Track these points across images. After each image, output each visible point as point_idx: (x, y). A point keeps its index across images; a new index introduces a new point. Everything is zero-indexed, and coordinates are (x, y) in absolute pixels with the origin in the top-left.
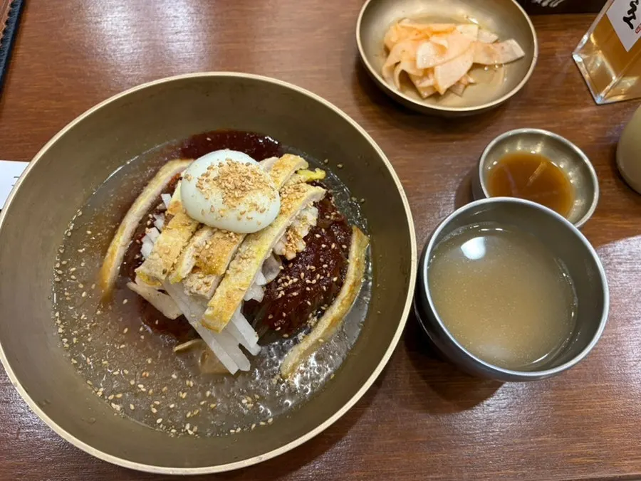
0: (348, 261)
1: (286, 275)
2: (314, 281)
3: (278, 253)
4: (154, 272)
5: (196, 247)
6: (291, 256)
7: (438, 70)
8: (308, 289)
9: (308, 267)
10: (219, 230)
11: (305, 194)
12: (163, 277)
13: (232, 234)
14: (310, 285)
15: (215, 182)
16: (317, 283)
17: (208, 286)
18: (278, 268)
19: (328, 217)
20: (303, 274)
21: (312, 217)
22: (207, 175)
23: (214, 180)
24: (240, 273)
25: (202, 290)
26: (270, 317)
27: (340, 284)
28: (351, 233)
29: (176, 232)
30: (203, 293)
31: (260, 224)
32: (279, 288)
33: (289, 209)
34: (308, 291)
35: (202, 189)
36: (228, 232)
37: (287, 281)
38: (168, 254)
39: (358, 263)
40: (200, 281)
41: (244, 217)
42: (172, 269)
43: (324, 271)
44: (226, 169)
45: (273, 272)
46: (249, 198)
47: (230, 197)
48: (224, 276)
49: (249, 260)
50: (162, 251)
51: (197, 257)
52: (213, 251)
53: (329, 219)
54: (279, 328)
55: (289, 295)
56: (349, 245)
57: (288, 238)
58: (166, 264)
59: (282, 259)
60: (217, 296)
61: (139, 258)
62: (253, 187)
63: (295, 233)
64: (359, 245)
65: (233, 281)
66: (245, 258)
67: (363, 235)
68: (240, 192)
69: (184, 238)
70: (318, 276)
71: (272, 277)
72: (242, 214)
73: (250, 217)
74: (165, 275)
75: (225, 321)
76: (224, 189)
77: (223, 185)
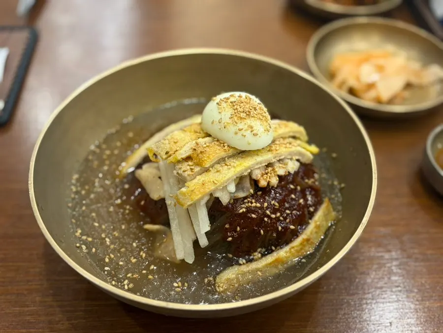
0: (310, 221)
1: (253, 199)
2: (273, 216)
3: (254, 177)
4: (159, 151)
5: (197, 144)
6: (263, 183)
8: (266, 219)
9: (273, 202)
10: (218, 141)
11: (293, 147)
12: (164, 157)
13: (226, 144)
14: (269, 217)
15: (231, 104)
16: (275, 218)
17: (192, 172)
18: (249, 191)
19: (306, 181)
20: (266, 204)
21: (293, 167)
22: (228, 99)
23: (231, 102)
24: (218, 173)
25: (186, 173)
26: (227, 226)
27: (295, 234)
29: (188, 133)
30: (186, 175)
31: (249, 144)
32: (243, 206)
34: (265, 221)
35: (220, 106)
36: (224, 143)
37: (252, 203)
38: (175, 143)
39: (318, 227)
40: (188, 167)
41: (240, 133)
42: (173, 153)
43: (285, 215)
44: (243, 99)
45: (244, 191)
46: (249, 121)
47: (236, 115)
48: (207, 170)
49: (229, 167)
50: (172, 140)
51: (195, 150)
52: (207, 149)
53: (307, 183)
55: (249, 215)
56: (316, 210)
57: (266, 171)
58: (171, 148)
59: (255, 183)
60: (195, 181)
62: (256, 116)
63: (274, 170)
64: (325, 216)
65: (211, 176)
66: (227, 165)
67: (332, 209)
68: (245, 115)
70: (278, 214)
71: (241, 195)
72: (240, 130)
73: (245, 134)
74: (166, 156)
76: (235, 110)
77: (235, 107)
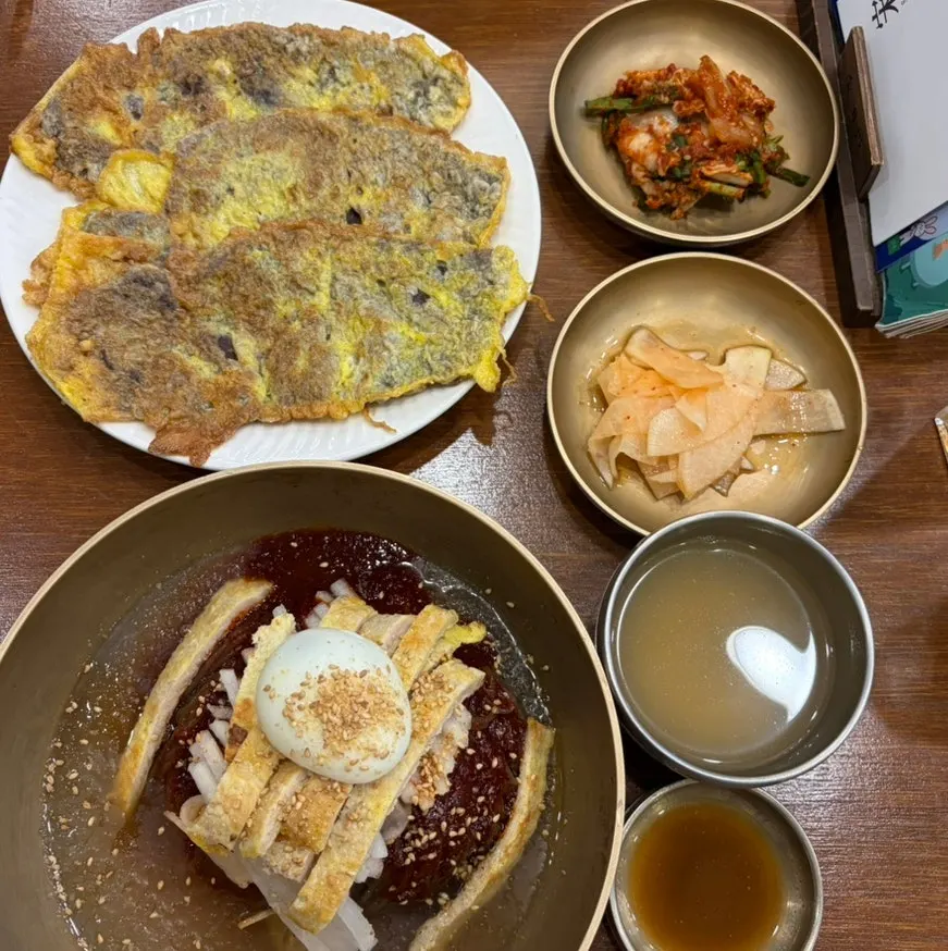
0: (519, 780)
1: (418, 827)
2: (462, 831)
3: (408, 801)
4: (216, 837)
5: (281, 804)
6: (427, 804)
7: (686, 459)
8: (452, 843)
9: (453, 812)
10: (315, 775)
12: (230, 846)
13: (336, 785)
14: (455, 838)
15: (312, 711)
16: (466, 832)
17: (299, 866)
18: (405, 819)
19: (488, 707)
20: (444, 824)
22: (300, 697)
23: (312, 707)
24: (347, 845)
25: (290, 872)
26: (392, 889)
27: (504, 824)
28: (525, 728)
29: (248, 768)
30: (292, 877)
32: (407, 850)
33: (426, 730)
34: (452, 848)
35: (292, 720)
36: (331, 781)
37: (420, 838)
38: (238, 809)
39: (534, 784)
40: (288, 857)
41: (355, 769)
42: (244, 834)
43: (479, 809)
44: (328, 687)
45: (397, 826)
46: (364, 739)
47: (335, 737)
49: (361, 824)
50: (228, 803)
51: (283, 821)
52: (307, 814)
53: (490, 711)
54: (405, 902)
55: (423, 858)
56: (520, 754)
57: (423, 774)
58: (236, 826)
59: (413, 808)
60: (314, 880)
61: (181, 768)
62: (371, 722)
63: (434, 765)
64: (538, 751)
65: (337, 858)
66: (355, 820)
67: (544, 730)
68: (350, 731)
69: (261, 780)
70: (469, 819)
71: (396, 833)
72: (352, 764)
73: (364, 766)
74: (234, 843)
75: (325, 922)
76: (326, 723)
77: (325, 716)
